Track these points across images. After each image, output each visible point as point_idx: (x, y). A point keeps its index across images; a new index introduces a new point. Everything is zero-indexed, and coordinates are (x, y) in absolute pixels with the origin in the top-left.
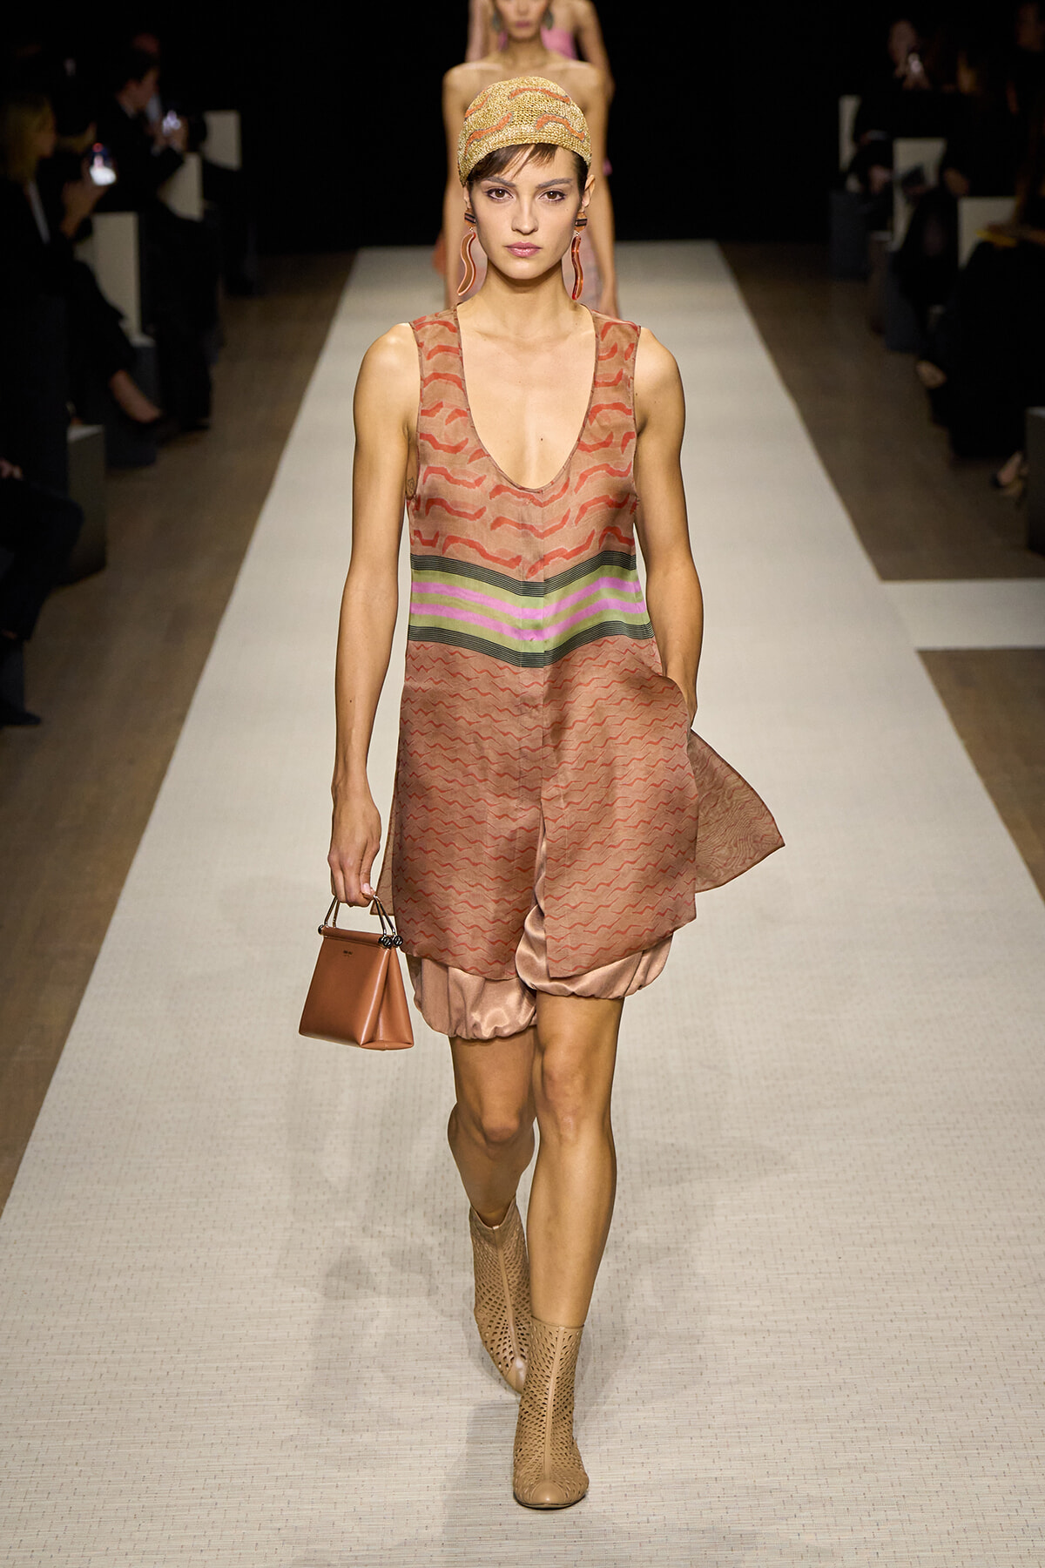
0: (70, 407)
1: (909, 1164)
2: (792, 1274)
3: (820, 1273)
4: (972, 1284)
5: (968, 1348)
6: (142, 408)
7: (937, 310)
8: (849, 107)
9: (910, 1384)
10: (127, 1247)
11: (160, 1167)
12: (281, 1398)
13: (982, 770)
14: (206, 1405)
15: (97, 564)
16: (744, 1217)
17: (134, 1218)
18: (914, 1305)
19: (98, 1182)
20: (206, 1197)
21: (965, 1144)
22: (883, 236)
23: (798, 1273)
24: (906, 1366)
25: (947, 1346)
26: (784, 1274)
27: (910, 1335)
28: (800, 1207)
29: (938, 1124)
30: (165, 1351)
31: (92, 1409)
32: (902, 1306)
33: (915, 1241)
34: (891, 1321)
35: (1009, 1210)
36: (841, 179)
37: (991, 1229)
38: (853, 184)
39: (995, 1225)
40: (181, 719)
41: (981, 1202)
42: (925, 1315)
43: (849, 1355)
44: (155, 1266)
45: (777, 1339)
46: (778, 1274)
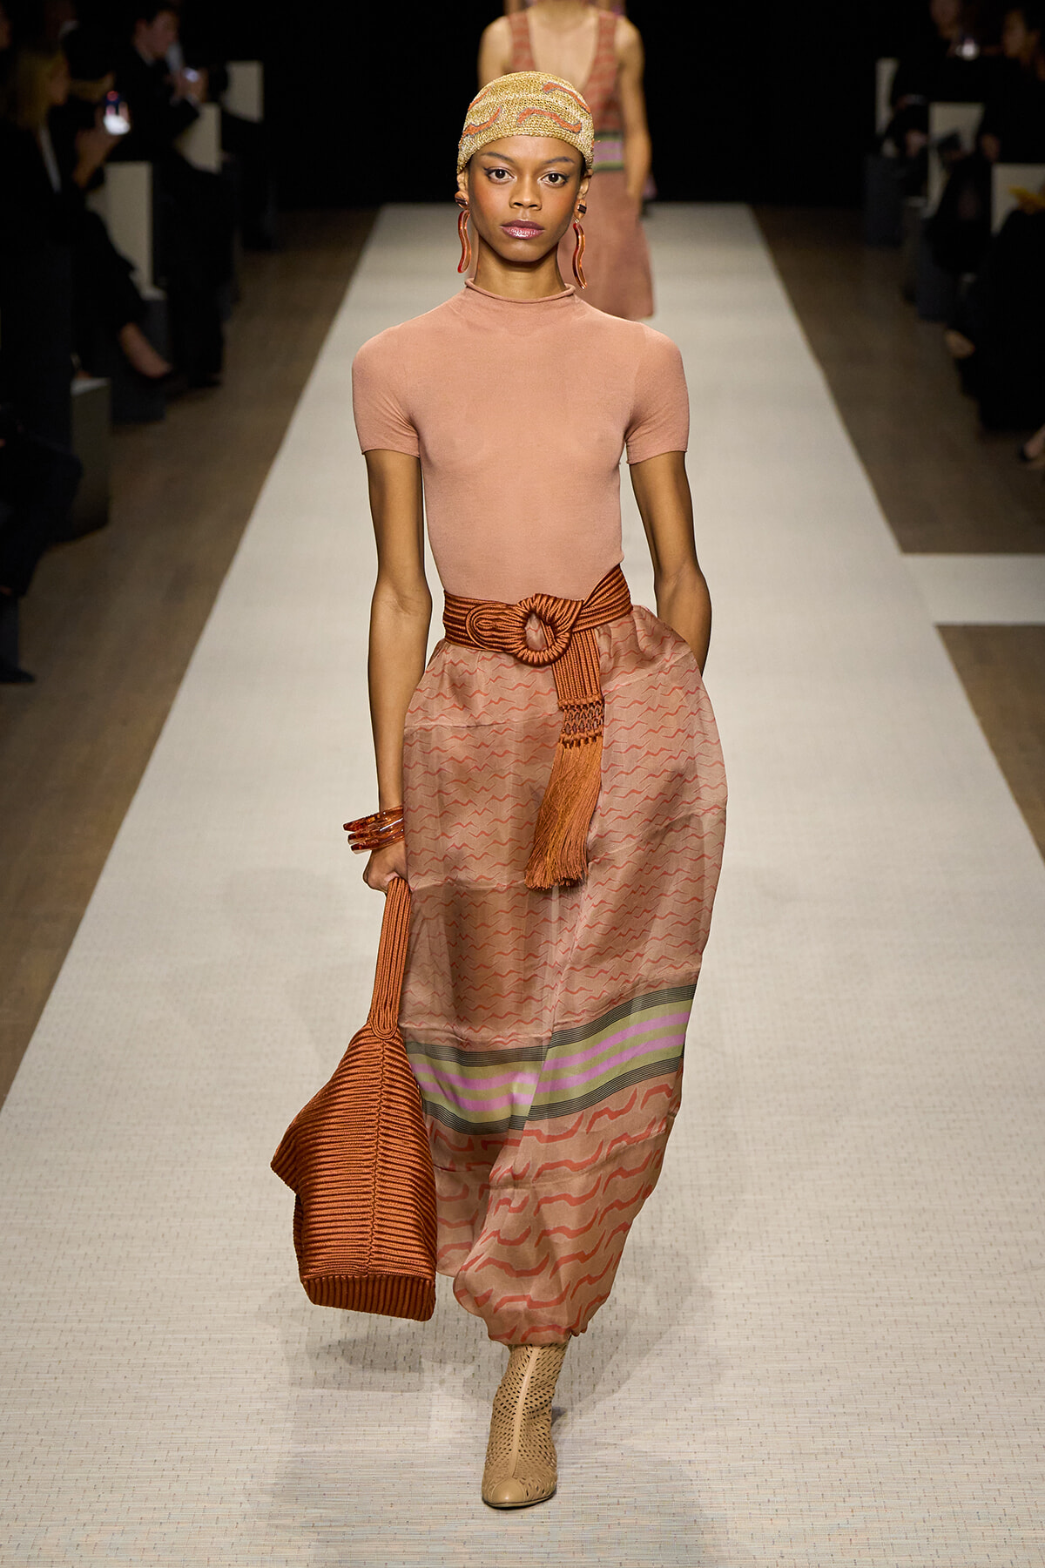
0: (75, 359)
1: (902, 1147)
2: (775, 1256)
3: (806, 1256)
4: (961, 1270)
5: (954, 1335)
6: (152, 363)
7: (968, 278)
8: (886, 70)
9: (893, 1370)
10: (98, 1215)
11: (136, 1135)
12: (249, 1371)
13: (997, 748)
14: (172, 1376)
15: (98, 520)
16: (731, 1197)
17: (107, 1186)
18: (901, 1290)
19: (72, 1149)
20: (181, 1166)
21: (961, 1128)
22: (917, 202)
23: (783, 1256)
24: (889, 1352)
25: (932, 1333)
26: (769, 1256)
27: (895, 1321)
28: (789, 1188)
29: (934, 1106)
30: (133, 1321)
31: (56, 1378)
32: (888, 1290)
33: (905, 1225)
34: (877, 1306)
35: (1002, 1196)
36: (876, 144)
37: (983, 1215)
38: (889, 149)
39: (987, 1211)
40: (178, 679)
41: (974, 1187)
42: (912, 1301)
43: (831, 1339)
44: (126, 1235)
45: (759, 1322)
46: (763, 1256)
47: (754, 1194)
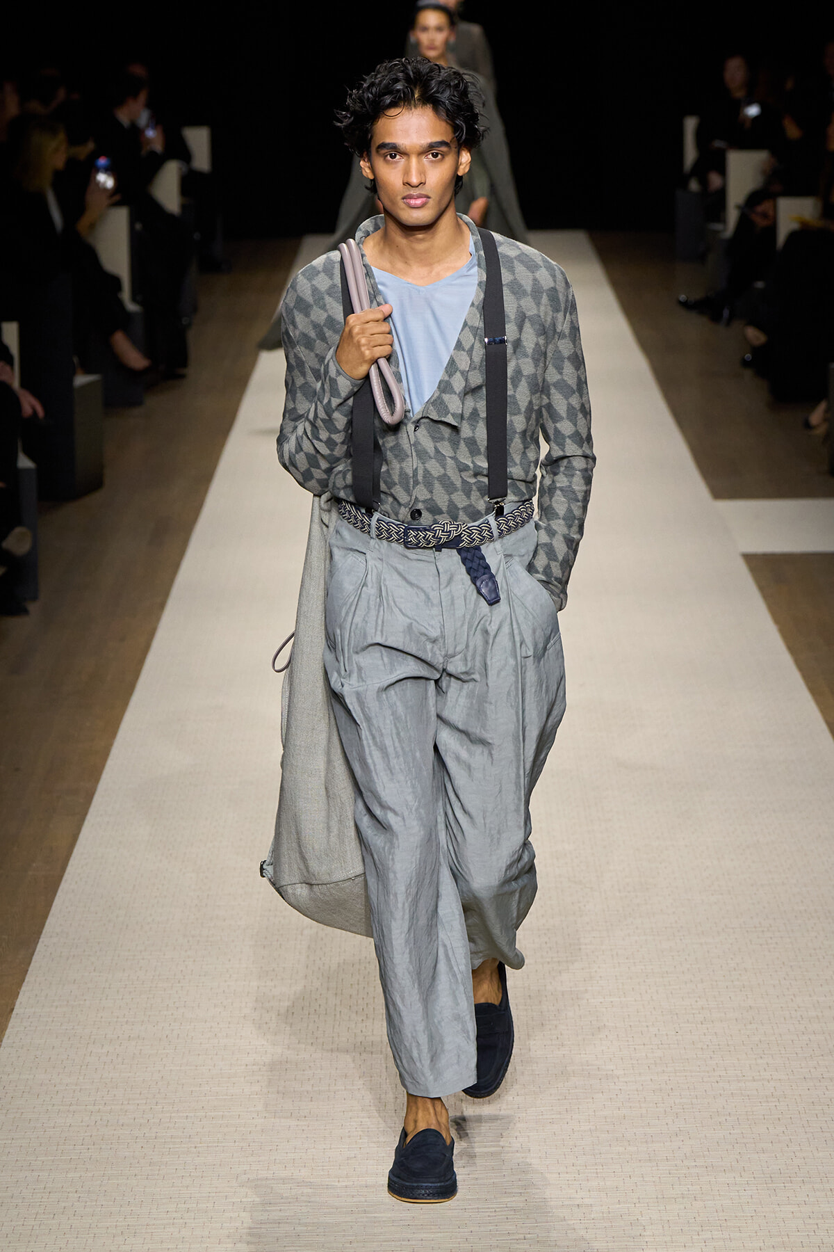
0: (76, 360)
1: (732, 959)
2: (638, 1045)
3: (662, 1044)
4: (781, 1054)
5: (778, 1104)
6: (135, 359)
8: (691, 124)
9: (732, 1132)
10: (116, 1022)
11: (143, 959)
13: (792, 649)
14: (177, 1146)
15: (96, 483)
16: (602, 1000)
17: (122, 999)
18: (735, 1070)
19: (94, 970)
20: (179, 982)
21: (777, 943)
22: (718, 227)
23: (644, 1044)
24: (728, 1118)
25: (760, 1102)
26: (633, 1045)
27: (732, 1093)
28: (646, 992)
29: (755, 927)
30: (146, 1103)
32: (726, 1070)
33: (736, 1019)
34: (717, 1082)
35: (810, 996)
37: (796, 1010)
38: (694, 186)
39: (799, 1007)
40: (162, 606)
41: (788, 989)
42: (744, 1078)
43: (683, 1109)
44: (139, 1037)
45: (627, 1096)
46: (629, 1045)
47: (620, 997)
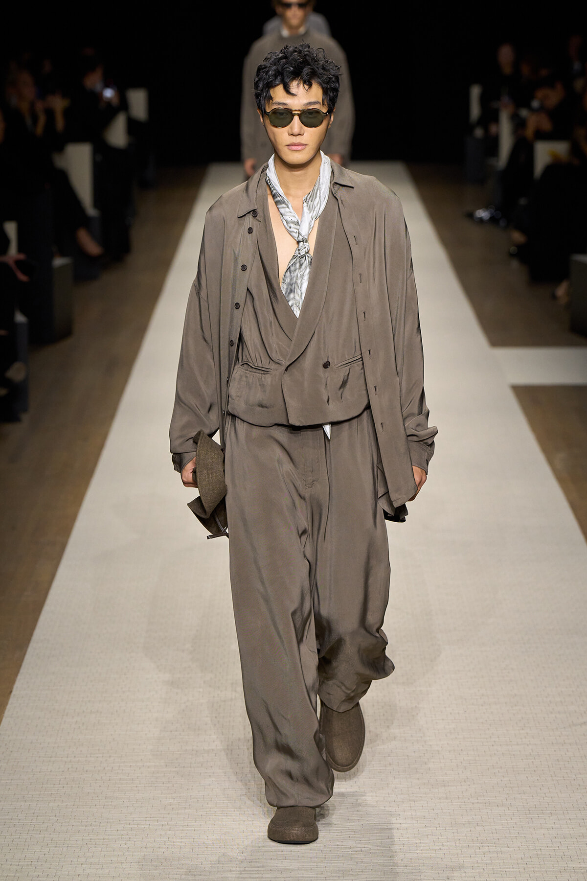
0: (54, 248)
1: (503, 662)
3: (455, 719)
4: (536, 727)
5: (534, 761)
6: (92, 247)
8: (475, 92)
9: (503, 779)
10: (83, 701)
11: (100, 658)
12: (165, 782)
13: (545, 451)
14: (125, 786)
15: (67, 332)
17: (86, 685)
18: (505, 737)
19: (67, 666)
20: (125, 674)
21: (533, 651)
23: (443, 720)
24: (500, 770)
25: (522, 759)
27: (503, 753)
29: (519, 640)
30: (103, 756)
31: (63, 787)
32: (499, 738)
33: (506, 703)
34: (493, 745)
35: (556, 687)
37: (546, 697)
38: (479, 133)
39: (549, 695)
41: (541, 682)
42: (511, 743)
43: (470, 763)
44: (98, 711)
46: (432, 720)
